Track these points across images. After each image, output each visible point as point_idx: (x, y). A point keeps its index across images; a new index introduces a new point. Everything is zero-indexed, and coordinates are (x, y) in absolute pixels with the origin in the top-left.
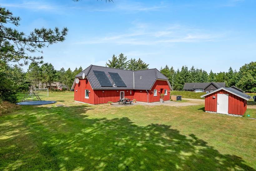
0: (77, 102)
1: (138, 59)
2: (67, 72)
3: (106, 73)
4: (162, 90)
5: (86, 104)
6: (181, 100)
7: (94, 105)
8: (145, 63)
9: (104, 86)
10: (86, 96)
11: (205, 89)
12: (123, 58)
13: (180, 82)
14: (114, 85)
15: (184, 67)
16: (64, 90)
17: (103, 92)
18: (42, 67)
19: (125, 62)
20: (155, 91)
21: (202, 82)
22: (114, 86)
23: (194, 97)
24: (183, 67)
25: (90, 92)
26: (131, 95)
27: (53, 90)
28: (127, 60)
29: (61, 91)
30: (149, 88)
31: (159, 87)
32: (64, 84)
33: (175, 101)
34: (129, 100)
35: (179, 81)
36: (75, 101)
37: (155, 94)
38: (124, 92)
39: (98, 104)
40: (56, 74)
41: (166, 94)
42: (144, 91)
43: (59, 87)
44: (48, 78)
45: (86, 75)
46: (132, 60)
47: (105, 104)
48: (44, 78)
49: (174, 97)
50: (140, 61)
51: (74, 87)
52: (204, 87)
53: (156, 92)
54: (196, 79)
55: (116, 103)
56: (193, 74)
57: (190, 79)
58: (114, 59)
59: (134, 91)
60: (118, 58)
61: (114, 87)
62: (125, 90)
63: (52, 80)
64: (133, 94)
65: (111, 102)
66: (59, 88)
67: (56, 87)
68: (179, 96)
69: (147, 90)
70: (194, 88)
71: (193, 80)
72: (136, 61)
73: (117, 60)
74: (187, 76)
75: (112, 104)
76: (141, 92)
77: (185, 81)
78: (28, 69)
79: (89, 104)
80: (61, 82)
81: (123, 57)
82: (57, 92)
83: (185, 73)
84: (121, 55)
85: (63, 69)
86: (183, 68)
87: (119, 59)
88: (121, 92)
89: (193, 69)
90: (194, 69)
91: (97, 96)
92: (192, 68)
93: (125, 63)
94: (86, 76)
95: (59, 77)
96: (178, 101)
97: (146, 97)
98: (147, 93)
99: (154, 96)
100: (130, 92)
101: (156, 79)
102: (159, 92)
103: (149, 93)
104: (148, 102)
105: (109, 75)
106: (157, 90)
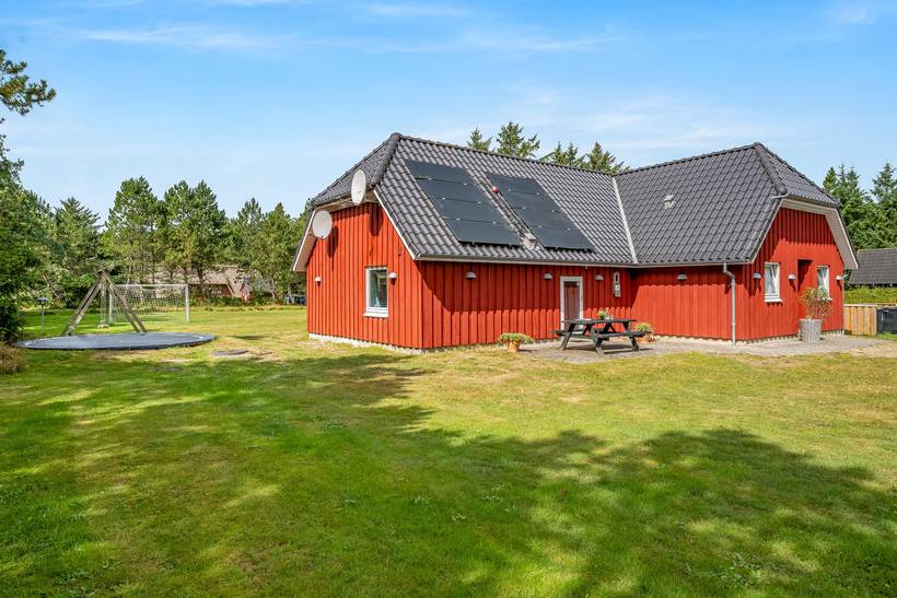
0: (323, 339)
1: (590, 149)
2: (271, 216)
3: (477, 175)
4: (803, 266)
5: (376, 349)
7: (418, 352)
8: (623, 168)
9: (473, 241)
10: (373, 304)
14: (529, 236)
16: (259, 298)
17: (471, 274)
18: (168, 200)
22: (526, 243)
24: (832, 172)
25: (393, 280)
26: (617, 301)
27: (215, 301)
29: (245, 304)
30: (743, 249)
31: (788, 250)
32: (257, 274)
34: (626, 325)
36: (313, 336)
37: (773, 292)
38: (580, 281)
39: (441, 348)
40: (224, 230)
42: (701, 274)
43: (239, 285)
44: (190, 246)
45: (373, 180)
46: (562, 151)
47: (482, 348)
48: (176, 245)
49: (857, 315)
50: (600, 158)
51: (308, 263)
53: (776, 280)
55: (549, 344)
56: (892, 205)
57: (872, 233)
59: (635, 277)
61: (531, 249)
62: (588, 272)
63: (209, 257)
65: (520, 335)
66: (237, 294)
67: (225, 287)
69: (730, 268)
74: (858, 216)
75: (522, 347)
76: (681, 277)
78: (113, 206)
79: (390, 348)
80: (246, 264)
81: (518, 141)
82: (228, 308)
84: (510, 134)
85: (252, 207)
86: (830, 179)
88: (563, 279)
89: (885, 179)
90: (893, 178)
91: (438, 303)
92: (884, 175)
94: (369, 190)
95: (239, 243)
97: (719, 305)
98: (723, 285)
99: (769, 304)
100: (615, 282)
101: (780, 199)
102: (791, 277)
103: (738, 282)
104: (736, 341)
105: (494, 188)
106: (781, 269)
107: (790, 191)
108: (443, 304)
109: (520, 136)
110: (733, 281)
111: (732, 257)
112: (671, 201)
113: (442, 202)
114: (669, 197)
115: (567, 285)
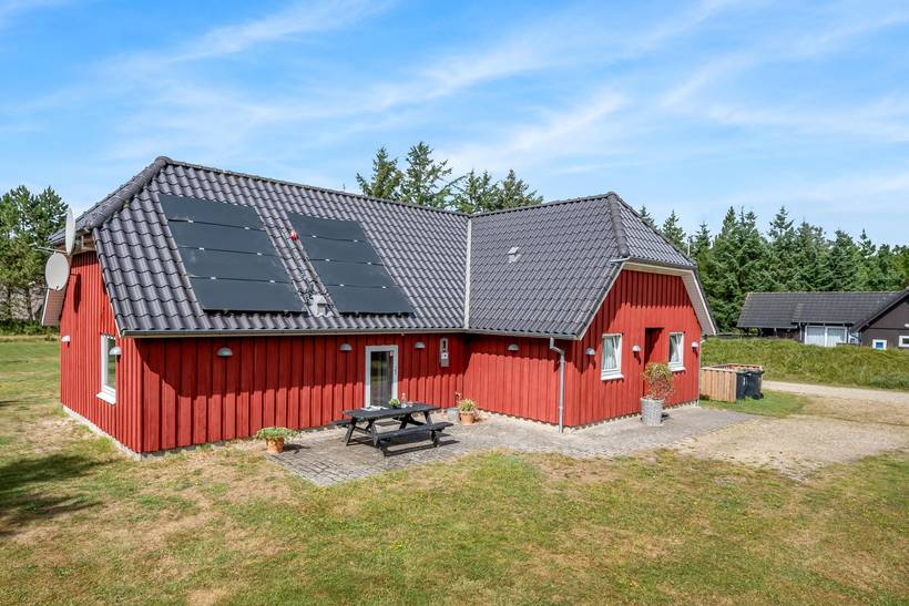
3: (274, 217)
4: (652, 335)
6: (758, 396)
7: (138, 457)
8: (536, 197)
9: (227, 310)
10: (108, 384)
11: (863, 330)
12: (429, 168)
13: (714, 286)
14: (318, 299)
15: (737, 213)
17: (227, 352)
19: (440, 185)
20: (608, 343)
21: (831, 289)
22: (314, 309)
23: (819, 372)
24: (732, 212)
25: (119, 358)
26: (444, 371)
28: (449, 178)
30: (573, 321)
31: (634, 316)
33: (724, 404)
35: (710, 281)
37: (612, 366)
38: (394, 350)
41: (677, 364)
42: (533, 346)
45: (93, 222)
46: (476, 176)
49: (718, 380)
50: (513, 186)
52: (859, 317)
53: (618, 352)
54: (797, 272)
55: (326, 434)
56: (784, 247)
57: (766, 273)
58: (385, 168)
59: (468, 344)
60: (403, 167)
61: (320, 314)
62: (404, 340)
64: (459, 365)
68: (745, 375)
69: (558, 343)
70: (797, 318)
71: (783, 280)
72: (491, 183)
73: (400, 175)
74: (753, 256)
76: (512, 348)
77: (742, 285)
81: (429, 162)
83: (742, 241)
84: (420, 154)
86: (730, 218)
87: (409, 172)
88: (369, 350)
89: (780, 221)
90: (787, 221)
91: (168, 391)
92: (779, 218)
93: (436, 191)
94: (85, 234)
96: (741, 403)
97: (548, 385)
98: (553, 361)
99: (606, 382)
100: (441, 350)
101: (620, 262)
102: (636, 348)
103: (568, 359)
104: (564, 427)
105: (293, 233)
106: (624, 340)
107: (634, 252)
108: (179, 392)
109: (429, 157)
110: (562, 357)
111: (560, 331)
112: (515, 254)
113: (199, 254)
114: (513, 250)
115: (375, 356)
